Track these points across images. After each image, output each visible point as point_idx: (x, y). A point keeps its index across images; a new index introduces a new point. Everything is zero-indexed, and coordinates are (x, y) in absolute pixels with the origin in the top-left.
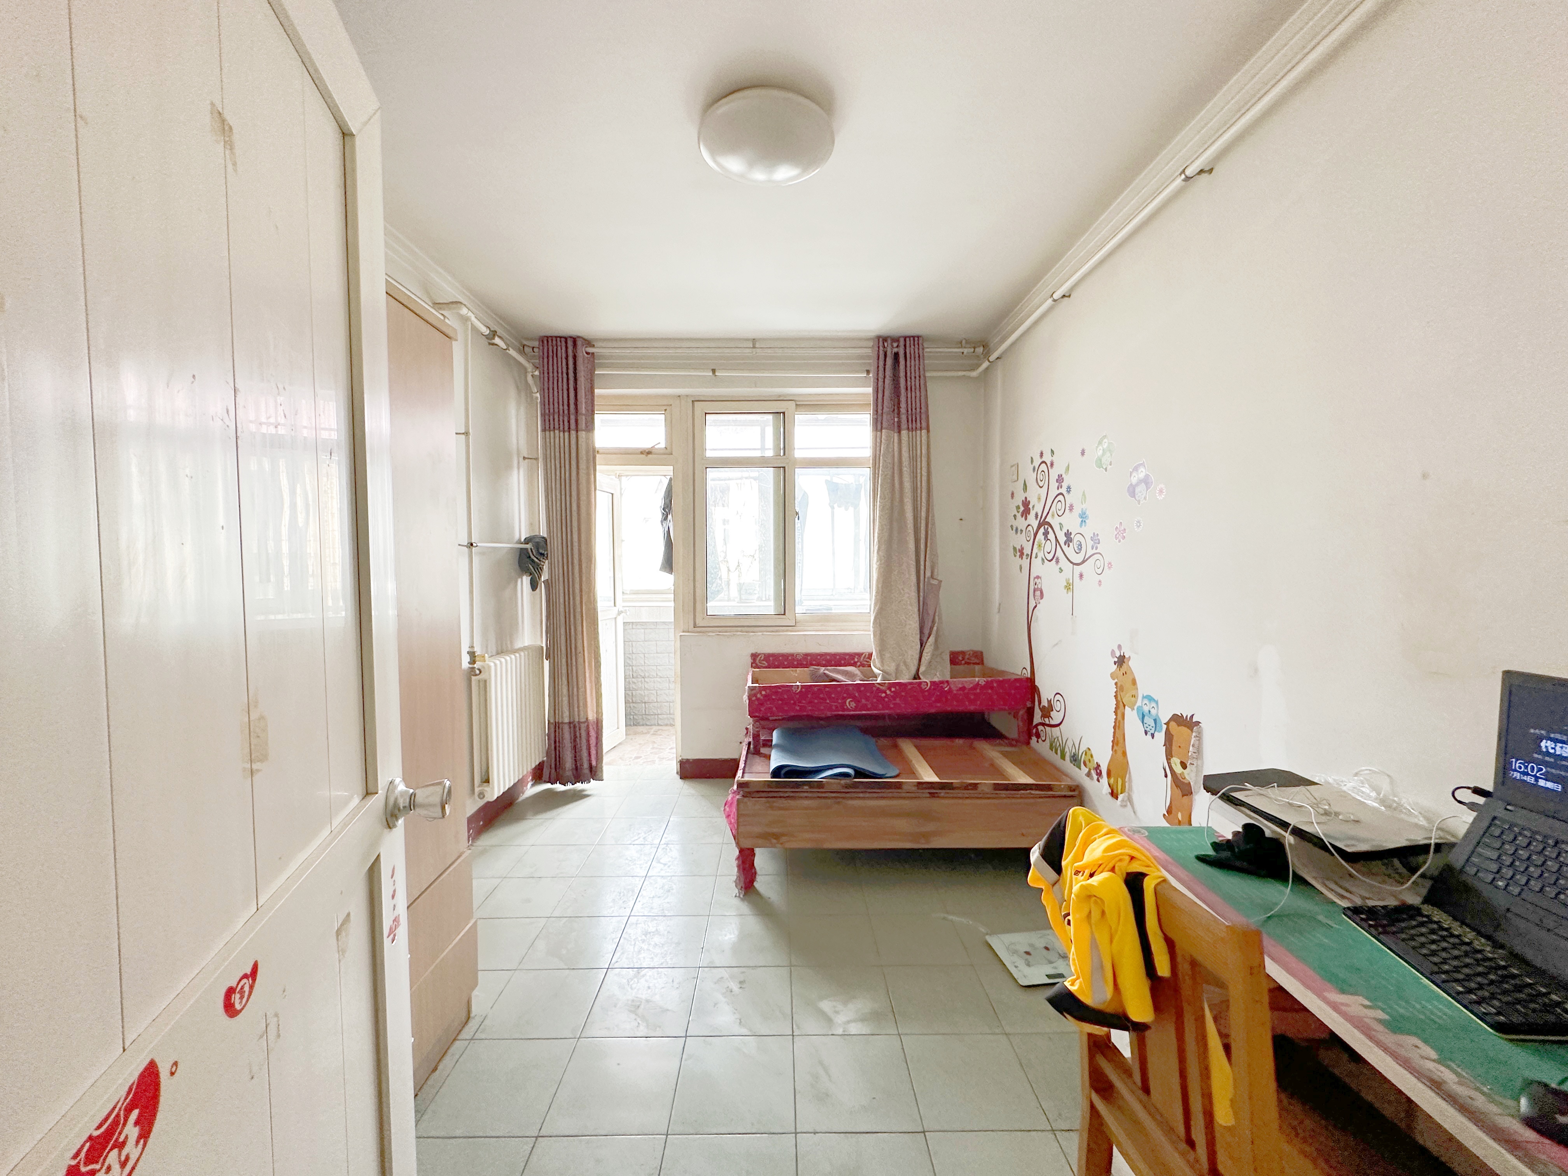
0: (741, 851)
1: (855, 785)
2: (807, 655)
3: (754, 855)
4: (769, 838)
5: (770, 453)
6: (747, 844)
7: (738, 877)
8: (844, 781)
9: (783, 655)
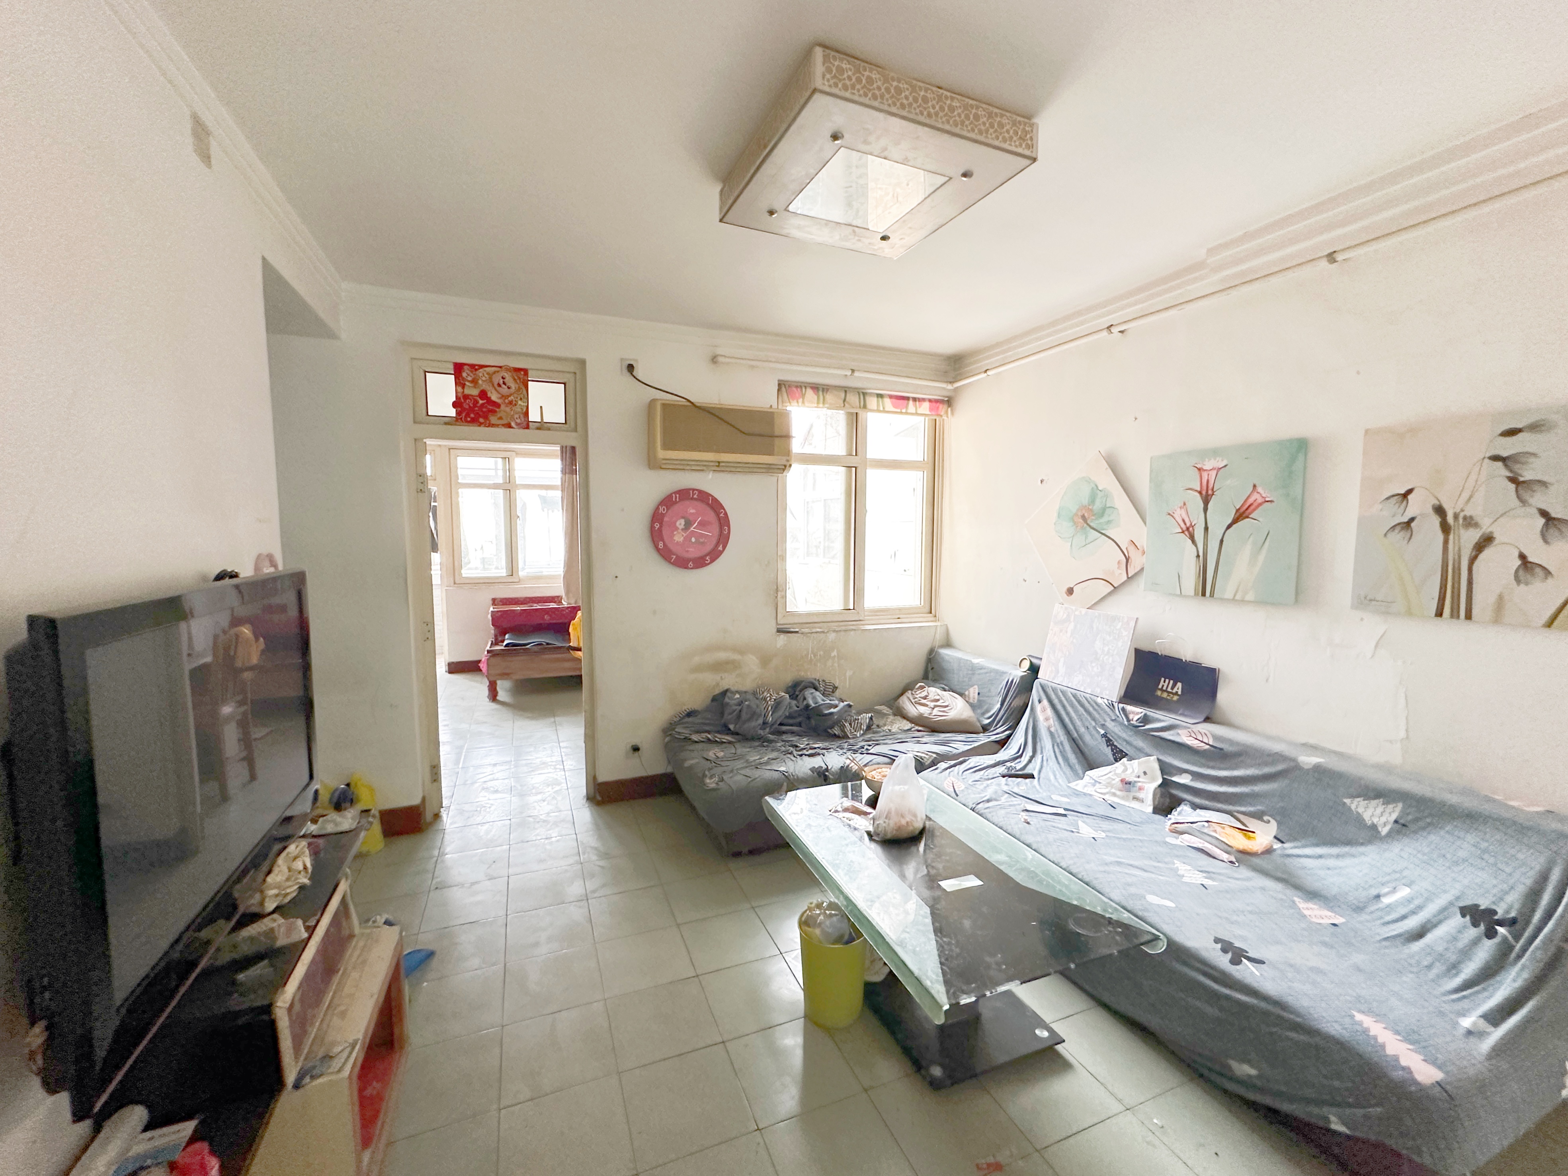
0: (490, 682)
1: (546, 648)
2: (526, 598)
3: (496, 684)
4: (505, 675)
5: (501, 481)
6: (492, 679)
7: (489, 695)
8: (540, 647)
9: (511, 599)
